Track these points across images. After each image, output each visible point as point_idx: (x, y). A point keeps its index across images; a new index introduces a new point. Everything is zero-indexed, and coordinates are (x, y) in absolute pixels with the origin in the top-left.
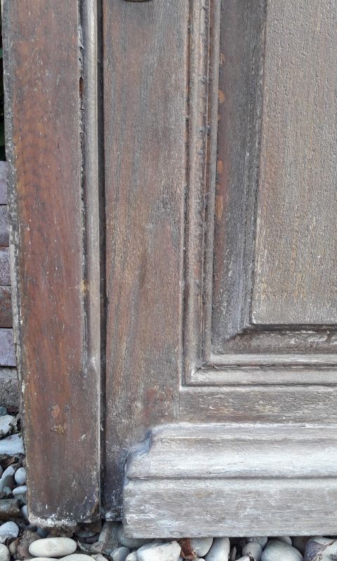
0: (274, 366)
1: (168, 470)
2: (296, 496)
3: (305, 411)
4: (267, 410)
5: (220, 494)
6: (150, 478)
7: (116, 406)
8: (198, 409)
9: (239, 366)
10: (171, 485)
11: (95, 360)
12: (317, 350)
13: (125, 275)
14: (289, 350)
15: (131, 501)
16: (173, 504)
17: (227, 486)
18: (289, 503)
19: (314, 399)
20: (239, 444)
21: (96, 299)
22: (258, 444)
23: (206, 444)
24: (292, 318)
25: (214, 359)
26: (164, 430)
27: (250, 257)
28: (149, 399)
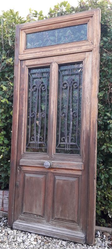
1: (16, 223)
4: (26, 220)
5: (19, 226)
7: (15, 218)
8: (20, 219)
9: (23, 216)
11: (13, 213)
12: (29, 215)
13: (16, 206)
14: (28, 215)
15: (13, 225)
16: (16, 226)
18: (24, 227)
19: (29, 220)
20: (22, 222)
21: (13, 208)
22: (23, 222)
23: (19, 222)
24: (26, 212)
26: (18, 220)
28: (17, 217)
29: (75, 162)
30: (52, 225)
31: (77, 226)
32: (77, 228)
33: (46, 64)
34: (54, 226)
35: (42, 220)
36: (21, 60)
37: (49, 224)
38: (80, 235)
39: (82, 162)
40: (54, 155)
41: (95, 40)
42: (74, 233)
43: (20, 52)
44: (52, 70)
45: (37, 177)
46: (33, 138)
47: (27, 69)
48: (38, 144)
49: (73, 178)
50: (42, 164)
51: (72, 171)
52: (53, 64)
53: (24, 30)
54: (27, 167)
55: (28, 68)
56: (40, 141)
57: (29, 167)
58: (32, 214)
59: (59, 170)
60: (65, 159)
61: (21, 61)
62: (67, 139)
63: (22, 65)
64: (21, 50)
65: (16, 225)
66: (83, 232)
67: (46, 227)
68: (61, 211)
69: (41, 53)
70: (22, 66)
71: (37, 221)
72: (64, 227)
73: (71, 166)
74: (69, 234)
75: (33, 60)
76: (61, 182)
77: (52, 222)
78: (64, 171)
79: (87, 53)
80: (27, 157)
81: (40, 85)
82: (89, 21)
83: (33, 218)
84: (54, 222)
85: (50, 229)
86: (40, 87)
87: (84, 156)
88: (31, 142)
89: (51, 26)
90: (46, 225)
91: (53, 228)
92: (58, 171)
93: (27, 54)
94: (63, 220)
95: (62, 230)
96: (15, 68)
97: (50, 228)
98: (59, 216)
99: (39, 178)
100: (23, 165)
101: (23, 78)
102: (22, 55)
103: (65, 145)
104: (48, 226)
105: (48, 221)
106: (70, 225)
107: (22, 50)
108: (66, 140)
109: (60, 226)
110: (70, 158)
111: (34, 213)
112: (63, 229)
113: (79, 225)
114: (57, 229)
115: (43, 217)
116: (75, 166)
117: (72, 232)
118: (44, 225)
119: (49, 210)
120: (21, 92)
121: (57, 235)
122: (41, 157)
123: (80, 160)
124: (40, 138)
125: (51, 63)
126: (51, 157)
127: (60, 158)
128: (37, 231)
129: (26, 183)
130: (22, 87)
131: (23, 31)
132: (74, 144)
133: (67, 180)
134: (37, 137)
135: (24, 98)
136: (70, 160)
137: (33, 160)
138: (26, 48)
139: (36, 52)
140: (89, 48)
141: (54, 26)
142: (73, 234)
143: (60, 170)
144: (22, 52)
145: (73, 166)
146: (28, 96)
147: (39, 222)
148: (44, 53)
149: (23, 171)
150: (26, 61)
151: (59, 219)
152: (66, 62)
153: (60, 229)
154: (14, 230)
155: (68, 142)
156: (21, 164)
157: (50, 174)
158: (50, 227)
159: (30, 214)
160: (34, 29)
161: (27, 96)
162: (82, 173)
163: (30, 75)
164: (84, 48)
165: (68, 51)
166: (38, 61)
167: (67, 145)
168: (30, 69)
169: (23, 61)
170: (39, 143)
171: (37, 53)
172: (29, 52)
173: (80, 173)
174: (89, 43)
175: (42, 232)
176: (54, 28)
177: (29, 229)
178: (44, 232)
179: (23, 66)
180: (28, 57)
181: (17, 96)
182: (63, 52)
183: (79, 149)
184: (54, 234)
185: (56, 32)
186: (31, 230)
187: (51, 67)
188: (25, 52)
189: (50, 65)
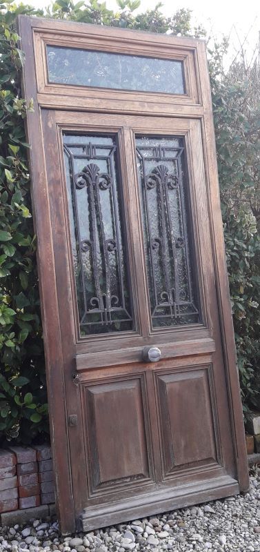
0: (106, 490)
1: (90, 516)
2: (114, 516)
3: (113, 499)
4: (106, 500)
6: (87, 518)
8: (92, 503)
9: (99, 492)
10: (91, 519)
12: (113, 485)
14: (108, 486)
15: (84, 524)
16: (92, 523)
17: (101, 517)
18: (113, 517)
19: (114, 495)
20: (102, 508)
23: (96, 510)
24: (108, 480)
25: (94, 491)
27: (98, 469)
28: (83, 503)
29: (197, 338)
30: (169, 484)
31: (217, 466)
32: (218, 471)
33: (107, 129)
34: (173, 487)
35: (146, 483)
36: (42, 108)
37: (162, 486)
38: (227, 480)
39: (210, 337)
40: (152, 331)
41: (205, 99)
42: (217, 481)
43: (38, 87)
44: (126, 145)
45: (123, 390)
46: (95, 302)
48: (108, 313)
49: (196, 372)
50: (132, 356)
51: (193, 359)
52: (125, 131)
53: (41, 35)
54: (91, 373)
55: (63, 130)
56: (113, 305)
57: (99, 371)
58: (119, 479)
59: (168, 362)
60: (177, 338)
62: (171, 295)
63: (48, 120)
64: (39, 81)
65: (94, 520)
66: (228, 474)
67: (160, 495)
68: (185, 446)
69: (98, 100)
70: (47, 123)
71: (135, 491)
72: (193, 478)
73: (195, 347)
74: (211, 486)
75: (77, 113)
76: (176, 386)
77: (167, 478)
78: (178, 363)
79: (192, 122)
80: (91, 346)
82: (185, 58)
83: (125, 488)
84: (171, 477)
85: (172, 495)
87: (212, 324)
88: (91, 311)
89: (109, 43)
90: (157, 490)
91: (173, 491)
92: (166, 365)
93: (61, 97)
94: (188, 465)
95: (195, 486)
97: (168, 492)
98: (182, 460)
99: (126, 390)
100: (87, 367)
101: (53, 153)
103: (169, 307)
104: (162, 491)
105: (158, 480)
106: (203, 470)
108: (170, 298)
109: (185, 480)
110: (186, 334)
111: (127, 473)
112: (193, 484)
113: (219, 464)
114: (185, 488)
115: (144, 477)
116: (202, 347)
117: (213, 482)
118: (152, 494)
119: (158, 455)
120: (52, 188)
121: (189, 499)
122: (124, 341)
123: (205, 333)
124: (113, 300)
125: (120, 129)
126: (146, 339)
127: (166, 336)
128: (145, 510)
129: (96, 411)
130: (53, 175)
131: (38, 34)
132: (186, 303)
133: (189, 380)
134: (104, 298)
136: (186, 338)
137: (110, 352)
138: (51, 81)
139: (84, 97)
140: (196, 111)
141: (116, 47)
142: (218, 484)
143: (170, 361)
144: (43, 89)
145: (199, 347)
147: (139, 491)
148: (103, 101)
149: (83, 383)
150: (57, 112)
151: (182, 465)
152: (152, 133)
153: (188, 485)
154: (88, 535)
155: (174, 301)
156: (79, 368)
157: (149, 376)
158: (166, 490)
159: (115, 480)
160: (69, 39)
162: (212, 358)
164: (186, 111)
165: (156, 110)
166: (89, 119)
167: (173, 307)
169: (50, 112)
170: (112, 310)
171: (88, 100)
172: (62, 92)
173: (208, 360)
174: (191, 101)
175: (157, 508)
176: (114, 51)
177: (125, 515)
178: (162, 506)
179: (50, 125)
180: (64, 104)
181: (46, 198)
182: (147, 109)
183: (197, 313)
184: (184, 500)
185: (120, 61)
186: (131, 515)
187: (120, 136)
188: (51, 89)
189: (119, 134)
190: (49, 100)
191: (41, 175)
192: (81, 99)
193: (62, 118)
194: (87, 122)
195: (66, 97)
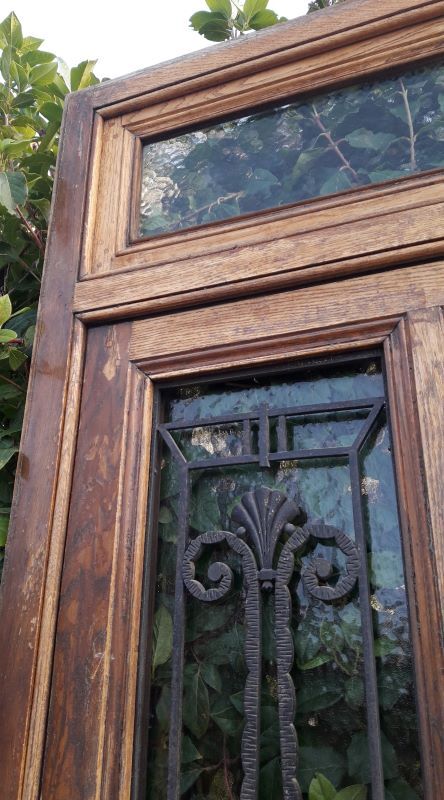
33: (334, 337)
36: (91, 325)
43: (87, 263)
44: (420, 386)
47: (148, 392)
52: (417, 327)
53: (125, 120)
55: (152, 381)
61: (93, 332)
63: (103, 358)
64: (94, 245)
69: (285, 245)
70: (100, 368)
75: (207, 310)
81: (283, 537)
86: (287, 557)
89: (351, 52)
93: (148, 273)
96: (38, 388)
101: (104, 469)
102: (107, 283)
107: (100, 250)
120: (72, 610)
125: (392, 325)
130: (83, 557)
135: (97, 684)
138: (141, 235)
139: (235, 249)
146: (149, 653)
150: (139, 326)
160: (210, 95)
161: (133, 656)
163: (171, 441)
166: (249, 320)
168: (168, 393)
169: (114, 330)
171: (245, 255)
172: (166, 254)
179: (109, 371)
180: (158, 290)
181: (33, 657)
185: (405, 94)
187: (392, 356)
188: (129, 260)
189: (387, 345)
190: (110, 293)
191: (32, 563)
192: (218, 260)
193: (154, 339)
194: (246, 330)
195: (167, 268)
